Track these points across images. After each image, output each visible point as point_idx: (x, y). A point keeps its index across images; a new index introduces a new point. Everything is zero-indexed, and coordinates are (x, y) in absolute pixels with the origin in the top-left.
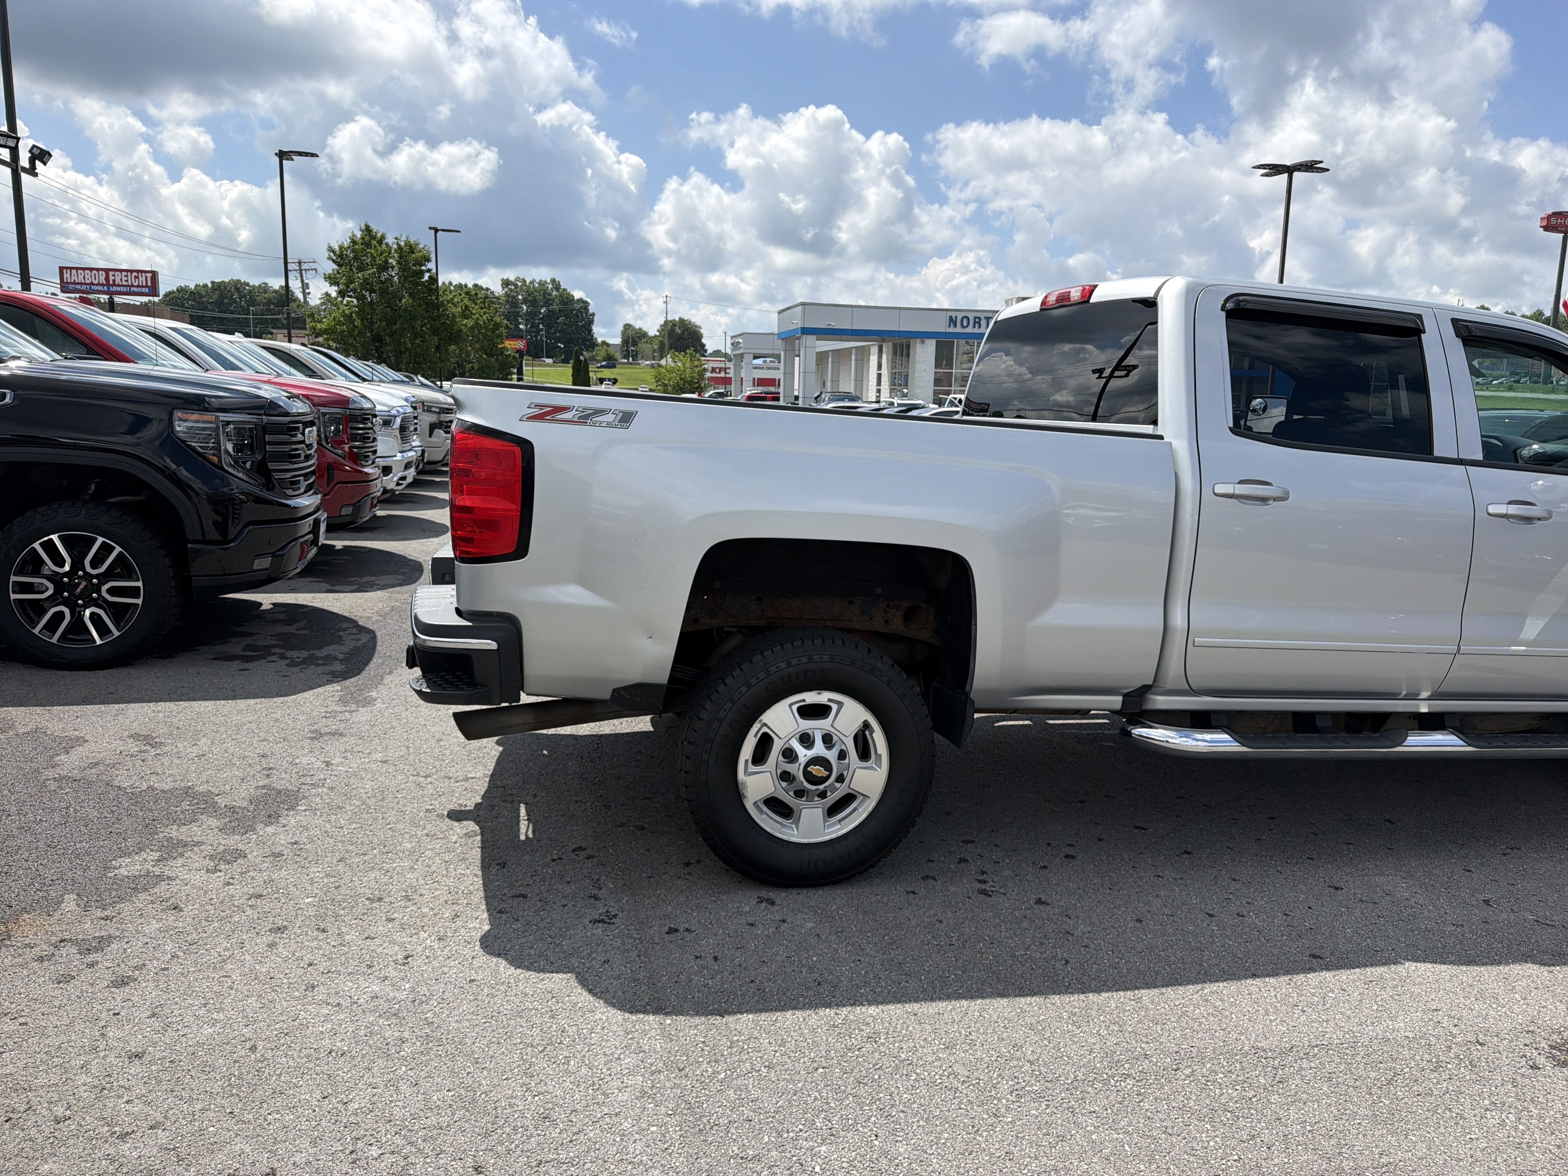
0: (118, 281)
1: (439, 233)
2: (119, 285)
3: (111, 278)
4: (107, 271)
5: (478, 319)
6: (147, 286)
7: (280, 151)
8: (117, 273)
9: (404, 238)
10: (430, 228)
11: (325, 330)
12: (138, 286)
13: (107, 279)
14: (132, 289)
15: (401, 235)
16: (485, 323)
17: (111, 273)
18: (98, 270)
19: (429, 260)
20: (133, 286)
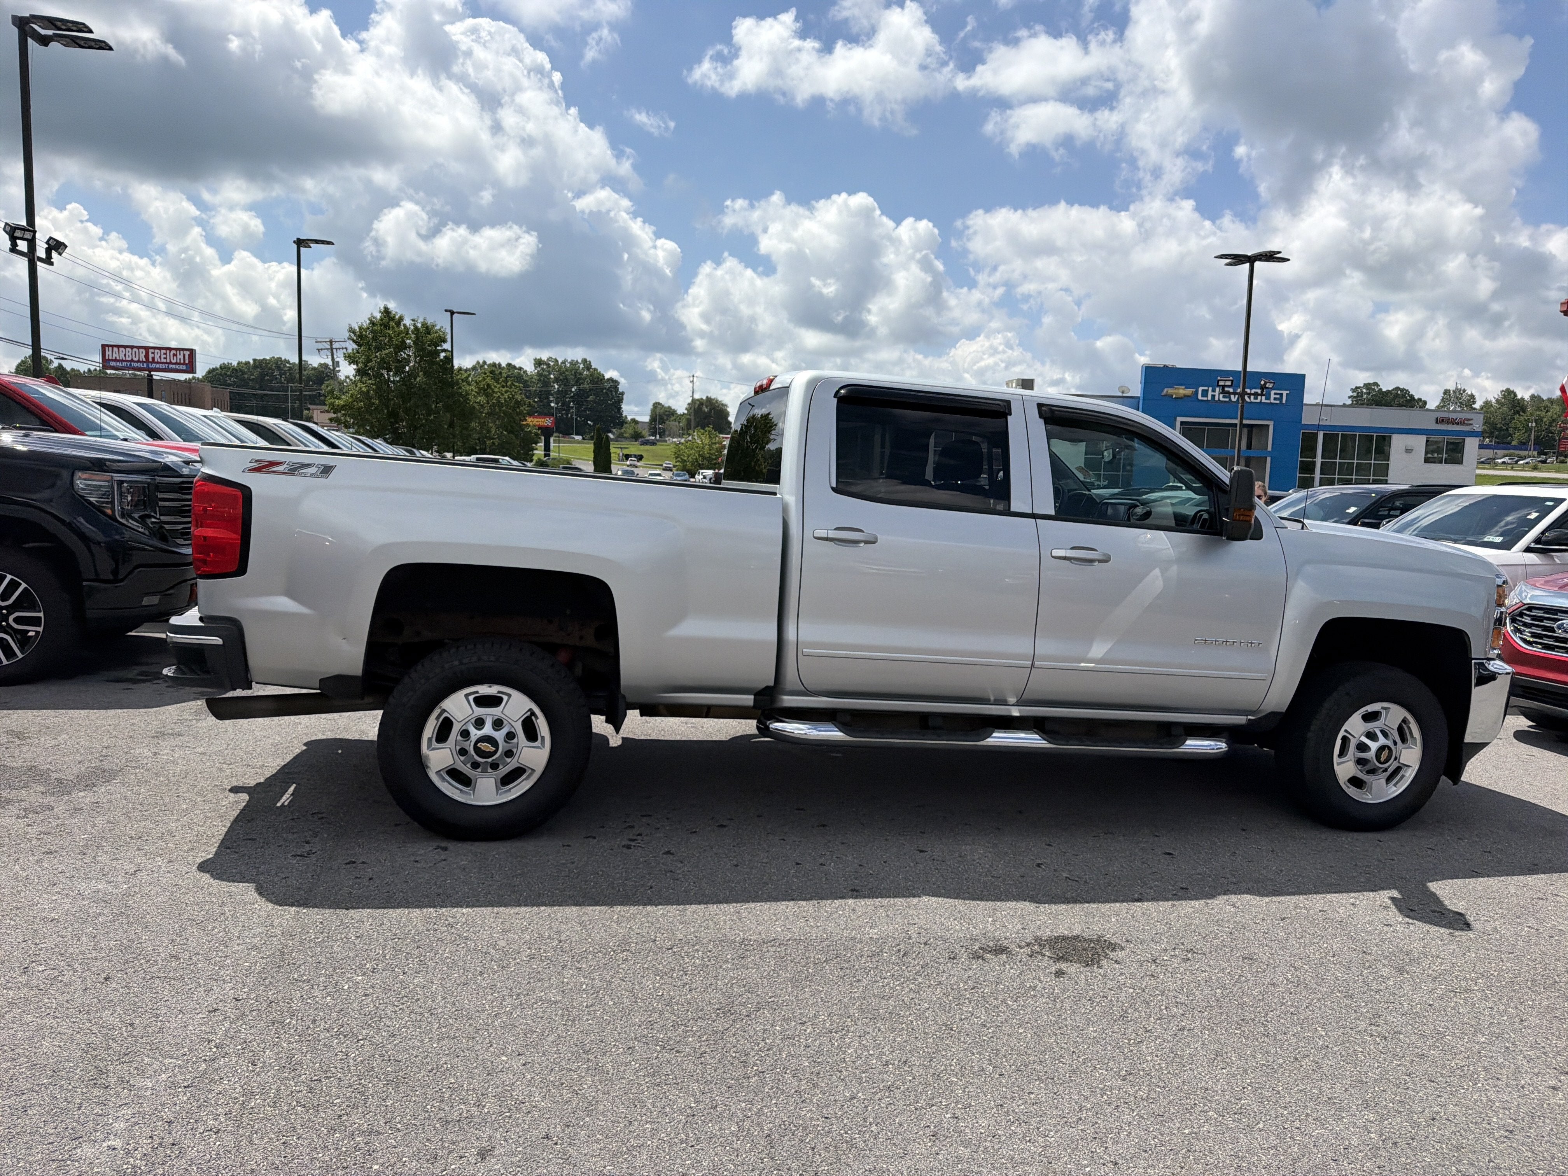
0: (157, 358)
2: (158, 363)
3: (151, 356)
4: (147, 349)
5: (499, 397)
6: (184, 363)
7: (298, 239)
8: (156, 351)
9: (421, 320)
10: (446, 311)
11: (344, 406)
12: (176, 363)
13: (147, 356)
14: (170, 366)
15: (418, 317)
16: (505, 401)
17: (151, 351)
18: (139, 348)
19: (445, 341)
20: (171, 363)
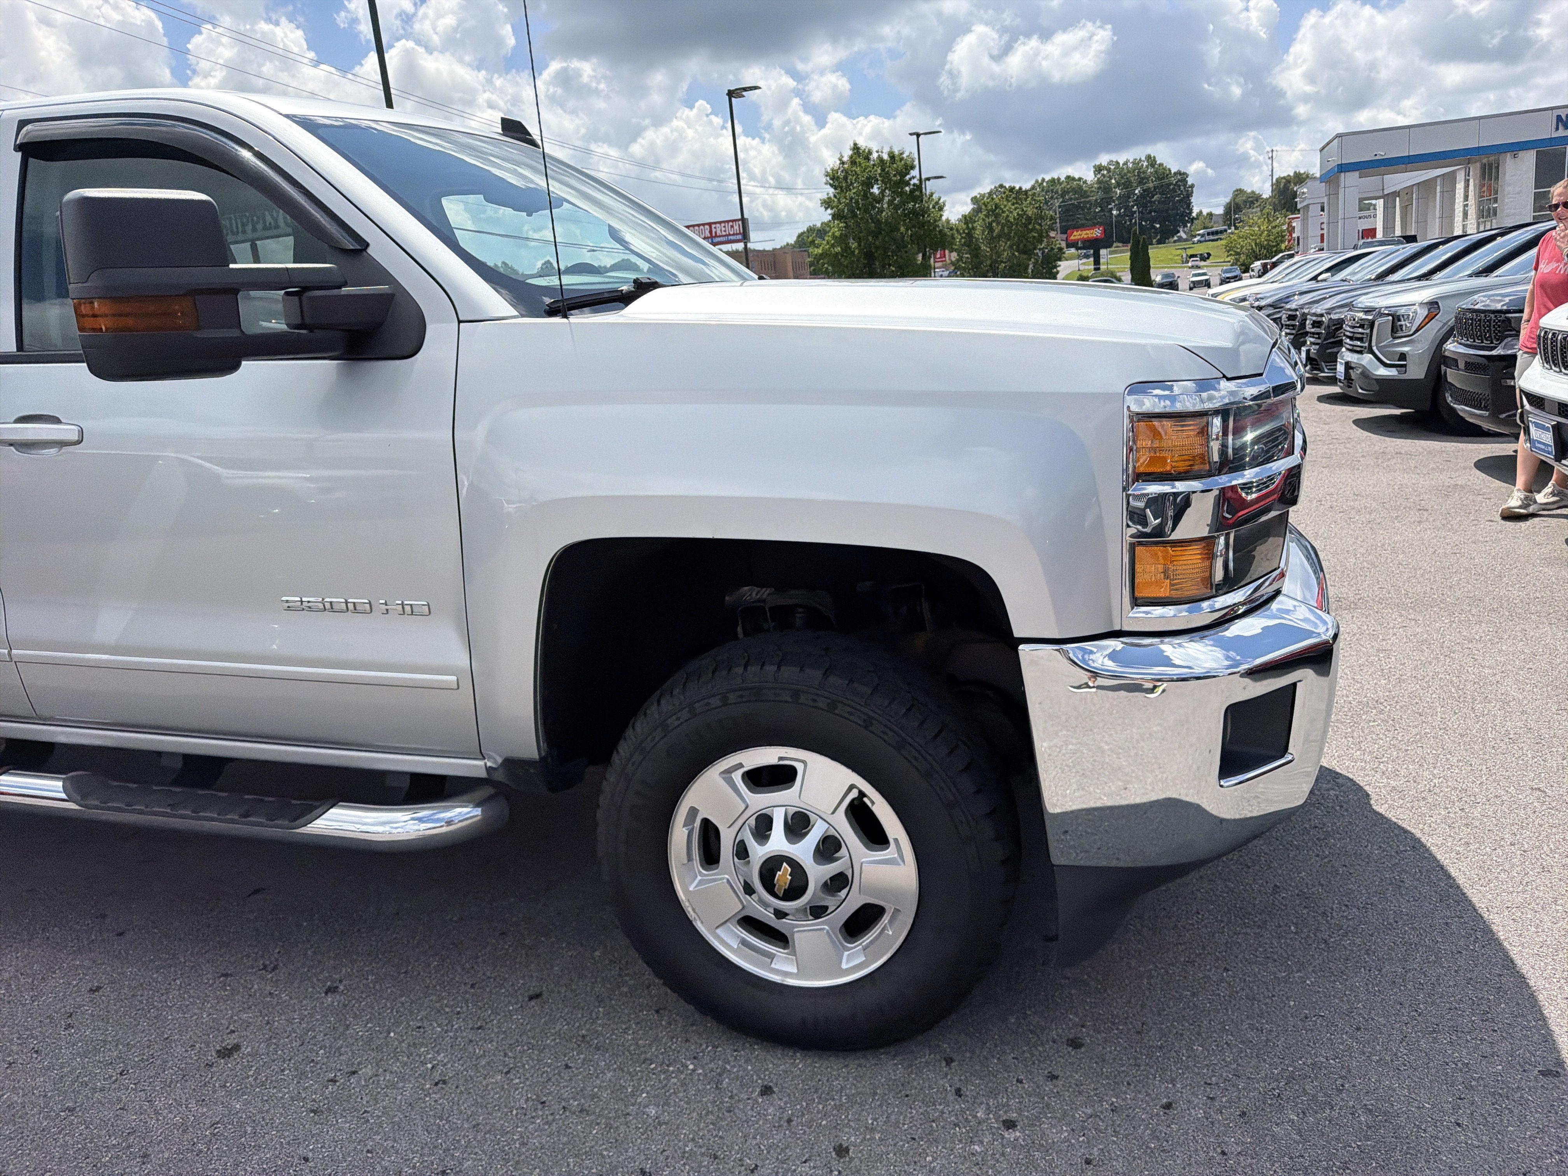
0: (719, 233)
1: (921, 137)
2: (720, 236)
3: (714, 230)
4: (710, 224)
5: (1008, 216)
6: (740, 233)
7: (729, 91)
8: (718, 225)
10: (911, 134)
12: (734, 234)
13: (711, 232)
14: (730, 237)
16: (1014, 219)
17: (713, 226)
18: (704, 225)
20: (730, 235)
